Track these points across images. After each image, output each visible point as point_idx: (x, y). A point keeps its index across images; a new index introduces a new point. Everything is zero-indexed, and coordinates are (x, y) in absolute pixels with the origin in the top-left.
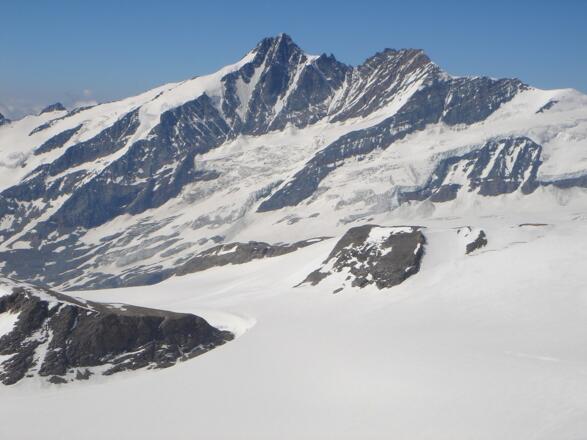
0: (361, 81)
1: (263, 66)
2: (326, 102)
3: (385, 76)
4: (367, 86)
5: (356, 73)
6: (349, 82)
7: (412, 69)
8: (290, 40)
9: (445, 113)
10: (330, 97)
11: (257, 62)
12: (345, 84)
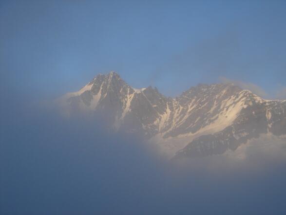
0: (181, 108)
1: (99, 94)
2: (155, 123)
3: (204, 102)
4: (189, 111)
5: (175, 103)
6: (172, 109)
7: (227, 96)
8: (119, 77)
9: (270, 126)
10: (158, 120)
11: (95, 90)
12: (168, 111)
